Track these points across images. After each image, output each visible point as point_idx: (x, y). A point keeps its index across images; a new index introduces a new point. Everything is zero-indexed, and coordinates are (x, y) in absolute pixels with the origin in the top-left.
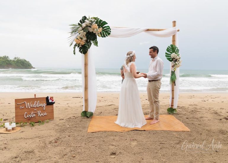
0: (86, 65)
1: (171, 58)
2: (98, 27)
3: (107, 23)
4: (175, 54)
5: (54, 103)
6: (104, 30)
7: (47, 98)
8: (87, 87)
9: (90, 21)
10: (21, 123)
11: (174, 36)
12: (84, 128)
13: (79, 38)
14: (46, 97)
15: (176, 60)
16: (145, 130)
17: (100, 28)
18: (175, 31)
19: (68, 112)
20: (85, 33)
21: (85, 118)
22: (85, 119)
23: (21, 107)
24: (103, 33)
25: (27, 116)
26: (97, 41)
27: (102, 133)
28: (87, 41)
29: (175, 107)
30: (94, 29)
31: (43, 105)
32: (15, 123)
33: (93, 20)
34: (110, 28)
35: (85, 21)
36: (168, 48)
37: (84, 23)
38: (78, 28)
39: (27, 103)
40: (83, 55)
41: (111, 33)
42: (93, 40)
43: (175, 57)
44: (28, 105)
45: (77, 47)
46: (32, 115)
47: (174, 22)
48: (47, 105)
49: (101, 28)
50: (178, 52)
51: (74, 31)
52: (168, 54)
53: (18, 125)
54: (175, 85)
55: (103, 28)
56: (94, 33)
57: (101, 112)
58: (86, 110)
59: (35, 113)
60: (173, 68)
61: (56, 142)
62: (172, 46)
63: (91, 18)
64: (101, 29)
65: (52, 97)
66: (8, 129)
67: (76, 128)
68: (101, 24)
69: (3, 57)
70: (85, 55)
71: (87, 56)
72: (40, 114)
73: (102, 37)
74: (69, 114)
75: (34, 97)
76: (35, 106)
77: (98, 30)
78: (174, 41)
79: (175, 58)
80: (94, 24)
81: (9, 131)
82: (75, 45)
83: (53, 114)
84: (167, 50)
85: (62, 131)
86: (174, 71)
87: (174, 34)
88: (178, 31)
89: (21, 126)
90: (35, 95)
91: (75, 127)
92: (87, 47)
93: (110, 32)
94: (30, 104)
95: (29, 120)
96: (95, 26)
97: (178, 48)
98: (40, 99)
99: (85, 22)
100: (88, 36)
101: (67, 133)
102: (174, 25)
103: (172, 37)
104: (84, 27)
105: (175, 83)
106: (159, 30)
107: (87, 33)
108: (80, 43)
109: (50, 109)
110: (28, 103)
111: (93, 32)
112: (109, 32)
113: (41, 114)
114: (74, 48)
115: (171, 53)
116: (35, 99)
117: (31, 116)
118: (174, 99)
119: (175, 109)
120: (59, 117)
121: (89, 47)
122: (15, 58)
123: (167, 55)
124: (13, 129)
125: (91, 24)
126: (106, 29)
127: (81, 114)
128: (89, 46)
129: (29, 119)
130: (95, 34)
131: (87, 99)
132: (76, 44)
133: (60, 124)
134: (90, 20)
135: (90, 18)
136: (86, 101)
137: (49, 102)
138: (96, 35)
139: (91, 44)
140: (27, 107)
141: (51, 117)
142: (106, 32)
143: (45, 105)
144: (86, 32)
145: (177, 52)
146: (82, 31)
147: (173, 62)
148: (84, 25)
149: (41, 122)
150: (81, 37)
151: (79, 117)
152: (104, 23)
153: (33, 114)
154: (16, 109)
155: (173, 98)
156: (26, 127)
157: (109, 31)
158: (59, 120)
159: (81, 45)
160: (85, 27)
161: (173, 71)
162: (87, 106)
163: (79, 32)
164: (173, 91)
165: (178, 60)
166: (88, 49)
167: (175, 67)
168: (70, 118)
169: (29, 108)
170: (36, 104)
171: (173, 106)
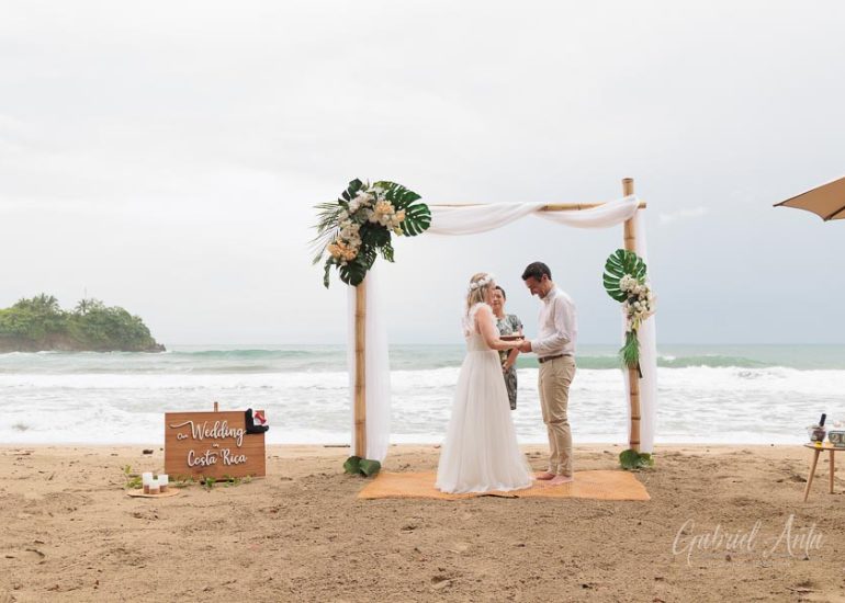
0: (360, 316)
1: (620, 290)
2: (392, 208)
3: (419, 197)
4: (631, 279)
5: (266, 429)
6: (411, 216)
7: (249, 413)
8: (362, 383)
9: (370, 193)
10: (179, 479)
11: (628, 224)
12: (350, 492)
13: (339, 242)
14: (246, 410)
15: (636, 298)
16: (516, 497)
17: (398, 212)
18: (631, 207)
19: (305, 465)
20: (357, 226)
21: (355, 476)
22: (358, 479)
23: (180, 436)
24: (409, 224)
25: (195, 462)
26: (389, 245)
27: (394, 499)
28: (362, 248)
29: (642, 449)
30: (382, 214)
31: (238, 433)
32: (167, 476)
33: (378, 190)
34: (430, 208)
35: (357, 193)
36: (608, 261)
37: (353, 198)
38: (338, 212)
39: (195, 424)
40: (352, 287)
41: (431, 223)
42: (381, 245)
43: (631, 288)
44: (198, 429)
45: (333, 267)
46: (207, 460)
47: (628, 182)
48: (247, 433)
49: (404, 210)
50: (644, 272)
51: (327, 222)
52: (611, 279)
53: (173, 483)
54: (641, 376)
55: (409, 210)
56: (383, 224)
57: (408, 465)
58: (359, 454)
59: (215, 455)
60: (630, 323)
61: (275, 512)
62: (621, 252)
63: (375, 184)
64: (401, 214)
65: (260, 414)
66: (151, 488)
68: (401, 198)
69: (35, 299)
70: (357, 290)
71: (361, 290)
72: (229, 457)
73: (407, 235)
74: (309, 470)
75: (212, 410)
76: (215, 434)
77: (394, 217)
78: (629, 237)
79: (631, 292)
80: (383, 202)
81: (154, 492)
82: (330, 262)
83: (264, 461)
84: (607, 266)
86: (634, 331)
87: (626, 219)
88: (643, 206)
89: (180, 487)
90: (216, 404)
92: (364, 264)
93: (430, 219)
94: (202, 429)
95: (199, 472)
96: (385, 206)
97: (641, 259)
98: (230, 416)
99: (357, 196)
100: (366, 234)
102: (628, 192)
103: (621, 226)
104: (353, 211)
105: (638, 369)
106: (579, 208)
107: (363, 227)
108: (341, 256)
109: (254, 445)
110: (199, 427)
111: (378, 223)
112: (426, 221)
113: (229, 460)
114: (327, 269)
115: (621, 275)
116: (216, 416)
117: (203, 462)
118: (641, 421)
119: (646, 457)
121: (370, 263)
122: (84, 305)
123: (609, 283)
124: (162, 489)
125: (373, 202)
126: (414, 214)
127: (345, 466)
128: (368, 261)
129: (200, 469)
130: (386, 227)
131: (361, 418)
132: (331, 258)
133: (283, 486)
134: (370, 190)
136: (360, 425)
137: (253, 426)
138: (389, 229)
139: (375, 255)
140: (194, 437)
141: (255, 467)
142: (417, 221)
143: (242, 432)
144: (360, 223)
145: (639, 273)
146: (350, 222)
147: (626, 302)
148: (353, 204)
149: (231, 481)
150: (347, 238)
151: (338, 474)
152: (410, 197)
153: (209, 457)
154: (166, 441)
155: (635, 418)
156: (192, 488)
157: (426, 217)
158: (278, 479)
159: (348, 262)
160: (356, 211)
161: (630, 330)
162: (361, 440)
163: (341, 223)
164: (634, 394)
165: (642, 295)
166: (367, 271)
167: (634, 319)
168: (312, 476)
169: (201, 438)
170: (220, 430)
171: (638, 443)
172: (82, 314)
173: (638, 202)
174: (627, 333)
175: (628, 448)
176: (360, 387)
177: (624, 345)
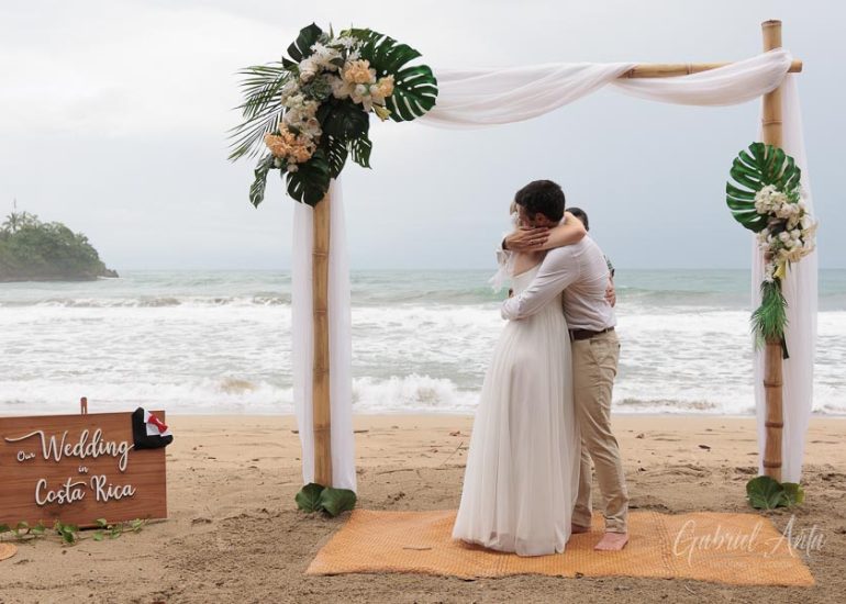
0: (321, 256)
1: (755, 213)
2: (371, 74)
3: (416, 54)
4: (775, 193)
5: (169, 439)
6: (404, 87)
7: (139, 414)
8: (324, 366)
9: (335, 47)
10: (19, 526)
11: (772, 99)
12: (298, 555)
13: (283, 131)
14: (134, 410)
15: (783, 225)
16: (579, 575)
17: (382, 80)
18: (779, 69)
19: (238, 490)
20: (313, 105)
21: (312, 518)
22: (315, 524)
23: (21, 456)
24: (400, 100)
25: (48, 498)
26: (365, 138)
27: (371, 577)
28: (322, 143)
29: (790, 473)
30: (353, 84)
31: (120, 449)
33: (348, 42)
34: (434, 75)
35: (313, 48)
36: (736, 162)
37: (306, 58)
38: (281, 81)
39: (49, 435)
40: (304, 207)
41: (437, 99)
42: (352, 138)
43: (775, 208)
44: (52, 445)
45: (275, 172)
46: (67, 494)
47: (773, 27)
48: (136, 448)
49: (391, 77)
50: (796, 182)
51: (258, 101)
52: (739, 193)
53: (8, 535)
54: (786, 356)
55: (399, 76)
56: (356, 101)
57: (402, 495)
58: (320, 480)
59: (81, 486)
60: (773, 268)
62: (756, 148)
64: (387, 83)
65: (161, 414)
67: (257, 555)
68: (387, 57)
70: (315, 212)
71: (322, 210)
72: (106, 489)
73: (398, 119)
74: (243, 501)
76: (81, 451)
77: (374, 88)
78: (772, 121)
79: (774, 215)
80: (355, 63)
82: (268, 164)
83: (164, 495)
84: (733, 170)
85: (195, 563)
86: (777, 281)
87: (769, 91)
88: (796, 68)
89: (21, 541)
90: (84, 401)
91: (258, 550)
92: (326, 169)
93: (436, 92)
94: (58, 443)
95: (54, 515)
96: (358, 68)
97: (791, 159)
98: (107, 421)
99: (308, 53)
100: (329, 116)
101: (214, 572)
102: (773, 43)
103: (760, 101)
104: (305, 79)
105: (783, 344)
106: (687, 71)
107: (323, 105)
108: (288, 155)
109: (149, 468)
110: (53, 438)
111: (349, 99)
112: (429, 95)
113: (106, 492)
114: (261, 175)
115: (758, 187)
116: (84, 421)
117: (62, 498)
118: (784, 429)
119: (791, 489)
120: (193, 513)
121: (336, 168)
122: (14, 219)
123: (736, 200)
125: (340, 62)
126: (412, 83)
127: (297, 498)
128: (332, 164)
129: (55, 511)
130: (361, 106)
131: (323, 423)
132: (271, 158)
133: (190, 541)
134: (334, 42)
135: (337, 34)
136: (323, 433)
137: (145, 435)
138: (366, 109)
139: (344, 154)
140: (47, 458)
141: (149, 504)
142: (415, 96)
143: (125, 447)
144: (318, 99)
145: (788, 183)
146: (300, 97)
147: (765, 231)
148: (307, 67)
149: (105, 528)
150: (295, 125)
151: (286, 512)
152: (400, 55)
153: (72, 489)
155: (774, 426)
156: (39, 544)
157: (428, 89)
158: (186, 522)
159: (297, 164)
160: (311, 80)
161: (770, 280)
162: (323, 460)
163: (286, 99)
164: (773, 385)
165: (794, 221)
166: (332, 179)
167: (777, 261)
168: (245, 516)
169: (58, 460)
170: (89, 445)
171: (778, 466)
172: (12, 231)
173: (789, 61)
174: (765, 284)
175: (761, 473)
176: (321, 371)
177: (759, 304)
